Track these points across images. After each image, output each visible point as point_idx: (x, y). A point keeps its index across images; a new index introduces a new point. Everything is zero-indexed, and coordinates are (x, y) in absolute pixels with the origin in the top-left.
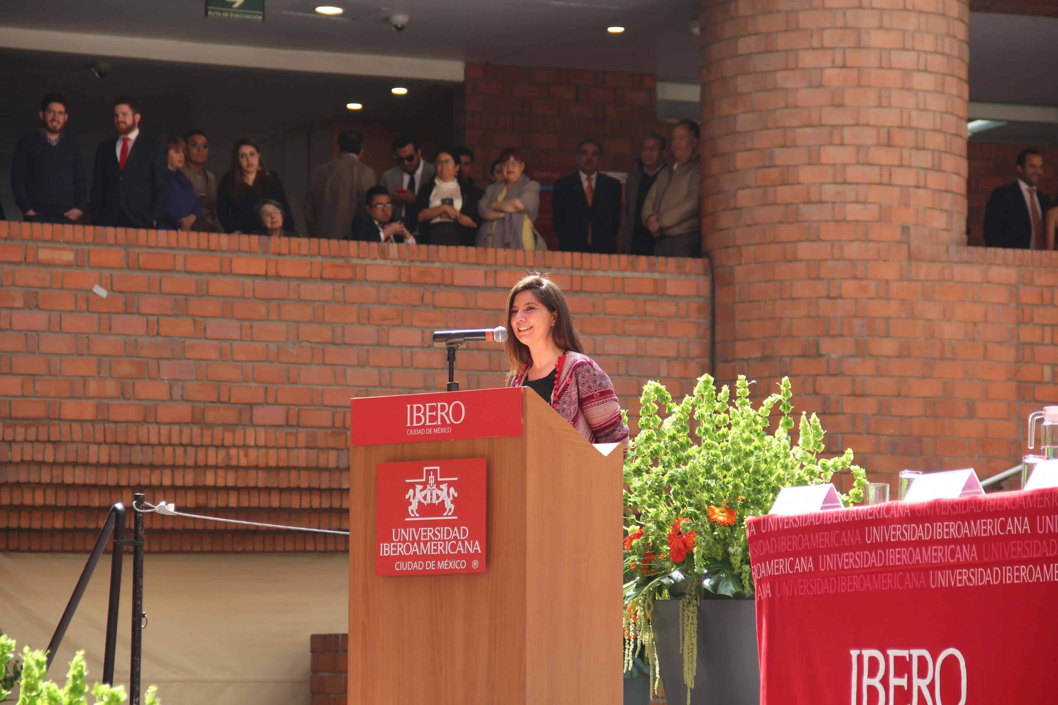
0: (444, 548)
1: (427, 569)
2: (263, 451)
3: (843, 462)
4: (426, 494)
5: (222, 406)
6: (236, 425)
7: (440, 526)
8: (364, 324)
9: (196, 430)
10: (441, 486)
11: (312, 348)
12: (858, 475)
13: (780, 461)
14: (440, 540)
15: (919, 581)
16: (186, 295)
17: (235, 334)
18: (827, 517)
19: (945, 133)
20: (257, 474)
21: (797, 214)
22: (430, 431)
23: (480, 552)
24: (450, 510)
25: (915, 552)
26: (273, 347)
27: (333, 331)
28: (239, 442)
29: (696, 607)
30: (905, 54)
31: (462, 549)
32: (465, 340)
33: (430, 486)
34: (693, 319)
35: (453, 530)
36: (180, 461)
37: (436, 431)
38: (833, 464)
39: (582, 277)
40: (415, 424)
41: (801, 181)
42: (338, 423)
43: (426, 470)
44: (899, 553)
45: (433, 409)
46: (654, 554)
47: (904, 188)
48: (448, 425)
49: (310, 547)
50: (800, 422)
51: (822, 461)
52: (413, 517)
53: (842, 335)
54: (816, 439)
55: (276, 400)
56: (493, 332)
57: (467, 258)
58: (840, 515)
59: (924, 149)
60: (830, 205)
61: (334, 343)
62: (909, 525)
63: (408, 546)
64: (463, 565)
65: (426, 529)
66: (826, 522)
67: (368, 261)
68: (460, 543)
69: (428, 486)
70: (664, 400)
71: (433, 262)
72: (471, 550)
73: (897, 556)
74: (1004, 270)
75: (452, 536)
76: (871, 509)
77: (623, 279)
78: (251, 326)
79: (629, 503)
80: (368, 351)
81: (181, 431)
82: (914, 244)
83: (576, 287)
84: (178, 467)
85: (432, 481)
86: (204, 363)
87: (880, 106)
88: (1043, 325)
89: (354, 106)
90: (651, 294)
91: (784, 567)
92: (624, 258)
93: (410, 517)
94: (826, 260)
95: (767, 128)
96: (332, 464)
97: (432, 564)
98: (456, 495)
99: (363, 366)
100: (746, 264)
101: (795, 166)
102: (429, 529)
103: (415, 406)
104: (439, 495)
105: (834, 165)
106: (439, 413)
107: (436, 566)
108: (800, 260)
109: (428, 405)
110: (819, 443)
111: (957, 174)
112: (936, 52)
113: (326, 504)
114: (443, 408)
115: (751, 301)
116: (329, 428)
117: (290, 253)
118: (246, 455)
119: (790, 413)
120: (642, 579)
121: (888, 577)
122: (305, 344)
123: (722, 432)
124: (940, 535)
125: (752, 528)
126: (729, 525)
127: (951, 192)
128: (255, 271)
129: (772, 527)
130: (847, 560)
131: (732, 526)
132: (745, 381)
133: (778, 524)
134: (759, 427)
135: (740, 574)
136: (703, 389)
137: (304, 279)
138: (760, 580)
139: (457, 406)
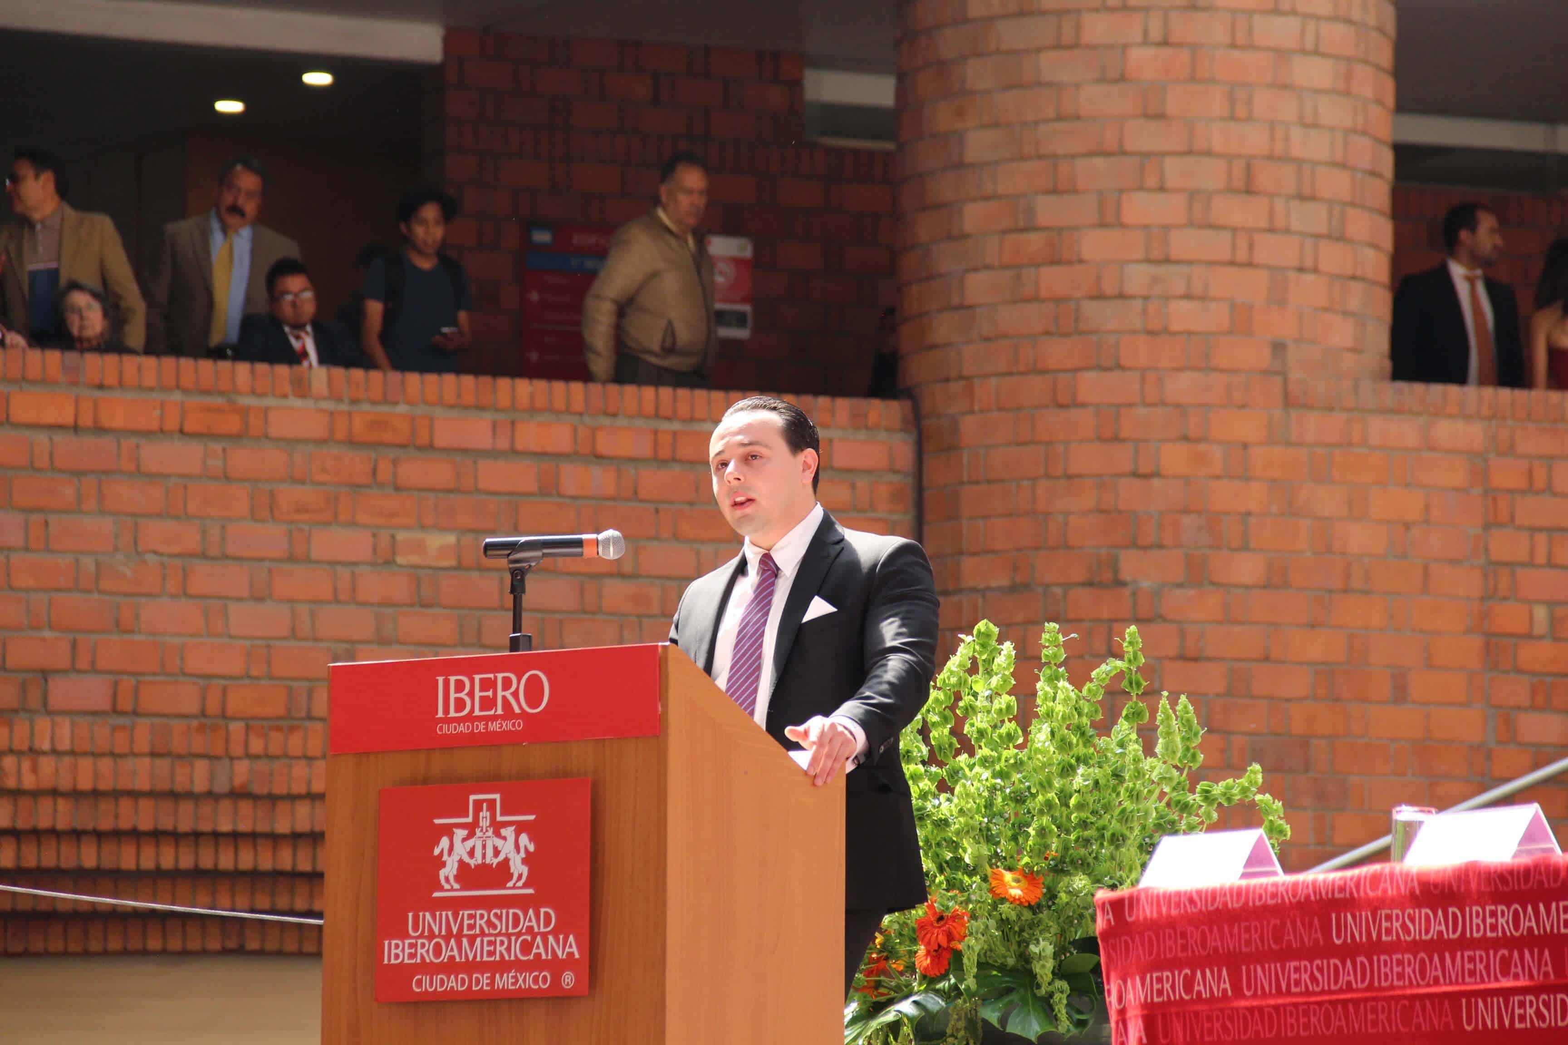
0: (508, 949)
1: (474, 988)
2: (67, 760)
3: (1242, 788)
4: (474, 847)
6: (15, 711)
7: (501, 907)
8: (263, 521)
10: (504, 832)
11: (163, 565)
12: (1269, 811)
13: (1125, 785)
14: (500, 934)
15: (1440, 1016)
17: (15, 538)
18: (1254, 893)
19: (1353, 169)
20: (55, 804)
21: (1077, 320)
22: (482, 726)
23: (577, 956)
24: (520, 877)
25: (1431, 961)
26: (88, 563)
27: (204, 532)
28: (21, 743)
30: (1278, 22)
31: (542, 950)
32: (544, 554)
33: (482, 831)
34: (879, 515)
35: (526, 914)
37: (494, 726)
38: (1224, 791)
39: (675, 434)
40: (452, 714)
41: (1085, 256)
42: (213, 707)
43: (475, 801)
44: (1400, 963)
45: (487, 685)
46: (887, 959)
47: (1277, 271)
48: (517, 716)
50: (1157, 712)
51: (1202, 785)
52: (448, 890)
53: (1160, 546)
54: (1188, 743)
55: (93, 663)
56: (597, 542)
57: (459, 396)
58: (1281, 889)
59: (1313, 198)
60: (1139, 303)
61: (204, 556)
62: (1417, 911)
63: (438, 945)
64: (545, 982)
65: (473, 912)
66: (1254, 902)
67: (270, 401)
68: (539, 939)
69: (478, 831)
71: (395, 403)
72: (560, 953)
73: (1397, 969)
74: (1460, 426)
75: (523, 925)
76: (1341, 879)
78: (46, 524)
80: (270, 571)
82: (1295, 375)
83: (665, 453)
85: (484, 823)
87: (1233, 117)
88: (1534, 530)
89: (228, 106)
91: (1173, 987)
93: (442, 889)
94: (1130, 405)
95: (1023, 158)
96: (199, 785)
97: (485, 979)
98: (531, 848)
99: (260, 599)
100: (982, 411)
101: (1076, 228)
102: (479, 912)
103: (452, 679)
104: (499, 849)
105: (1146, 227)
106: (500, 693)
107: (492, 984)
108: (1083, 405)
109: (478, 677)
110: (1192, 751)
111: (1374, 246)
112: (1335, 19)
113: (186, 862)
114: (507, 684)
115: (989, 481)
116: (195, 717)
117: (121, 384)
118: (35, 770)
119: (1140, 693)
120: (864, 1007)
121: (1380, 1008)
122: (150, 557)
123: (1007, 730)
124: (1478, 930)
125: (1108, 914)
126: (1029, 904)
127: (1362, 279)
128: (50, 417)
129: (1147, 911)
130: (1297, 976)
131: (1035, 909)
132: (1058, 633)
133: (1159, 905)
134: (1085, 720)
135: (1051, 995)
136: (977, 647)
137: (147, 434)
138: (1122, 1012)
139: (534, 680)
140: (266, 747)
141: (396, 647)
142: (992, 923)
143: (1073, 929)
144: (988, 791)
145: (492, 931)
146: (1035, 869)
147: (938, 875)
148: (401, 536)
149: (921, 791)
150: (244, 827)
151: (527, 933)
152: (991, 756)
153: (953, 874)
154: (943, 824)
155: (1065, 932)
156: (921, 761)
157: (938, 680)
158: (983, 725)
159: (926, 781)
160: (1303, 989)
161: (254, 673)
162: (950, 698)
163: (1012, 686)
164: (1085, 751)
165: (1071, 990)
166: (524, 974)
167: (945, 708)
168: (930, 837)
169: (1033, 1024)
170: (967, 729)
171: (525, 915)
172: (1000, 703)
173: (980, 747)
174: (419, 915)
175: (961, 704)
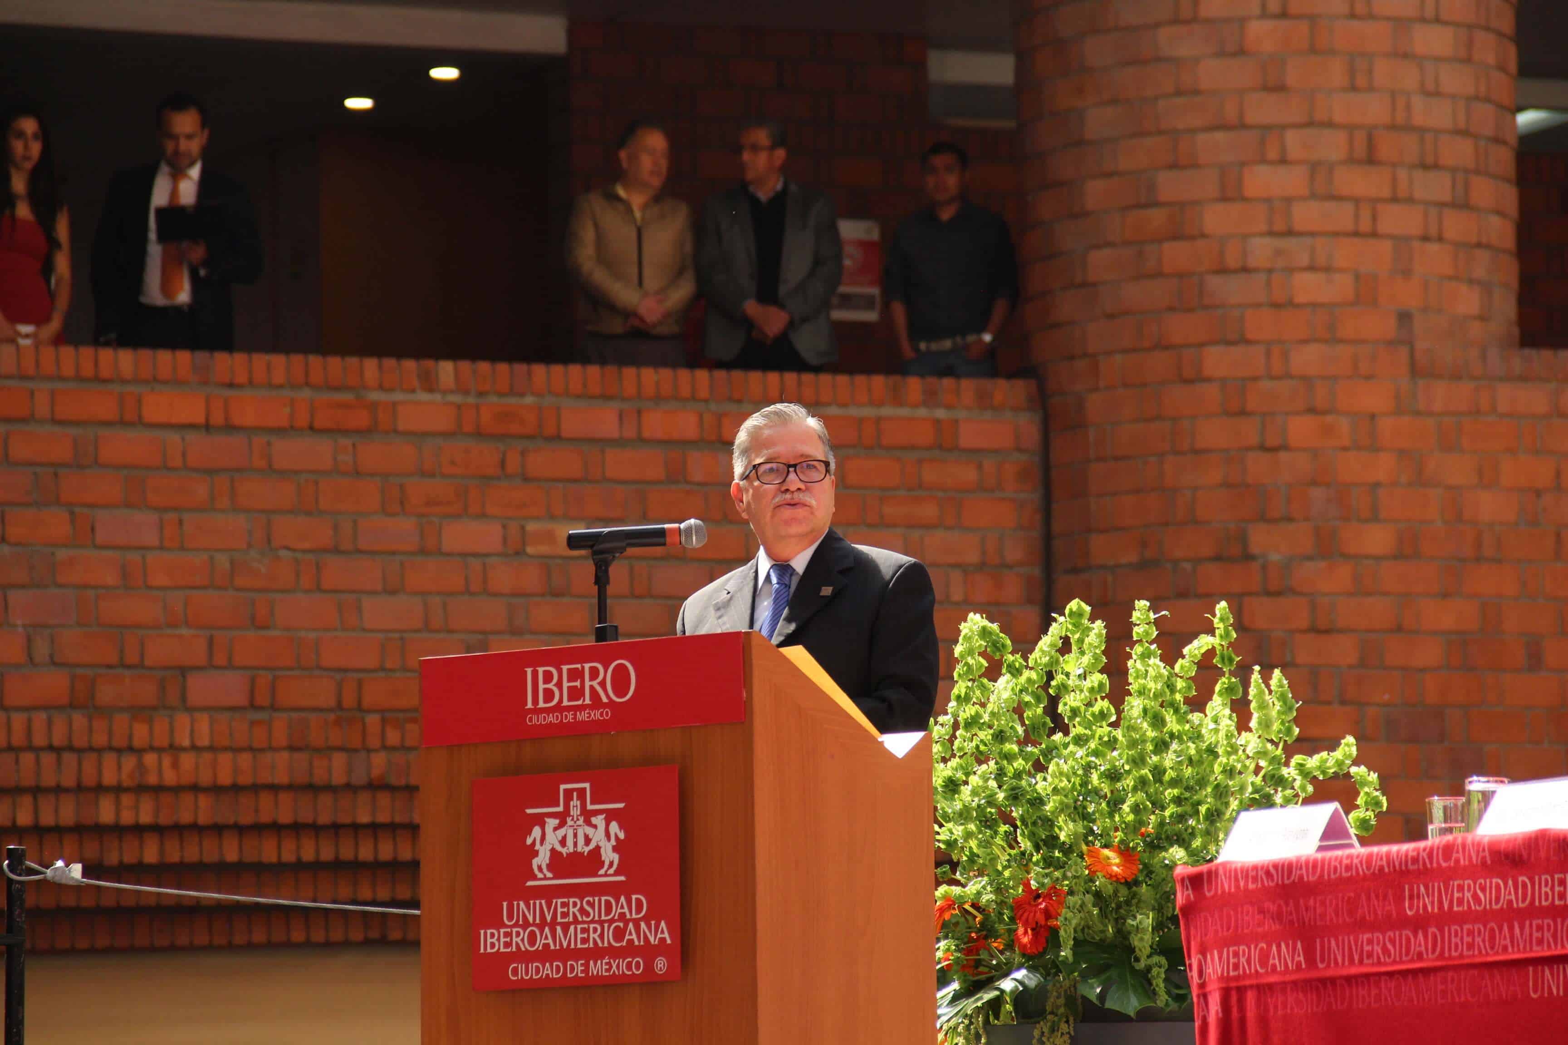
0: (602, 936)
1: (569, 975)
2: (207, 756)
3: (1337, 761)
4: (565, 835)
5: (127, 673)
6: (154, 708)
7: (593, 895)
8: (394, 514)
9: (79, 719)
10: (594, 820)
11: (296, 561)
12: (1364, 783)
13: (1219, 760)
14: (593, 922)
15: (1508, 986)
16: (52, 465)
17: (151, 538)
18: (1329, 865)
19: (1475, 137)
20: (196, 799)
21: (1201, 294)
22: (570, 716)
23: (669, 941)
24: (611, 864)
25: (1501, 930)
26: (223, 560)
27: (336, 527)
28: (162, 740)
29: (1066, 1037)
31: (634, 936)
32: (627, 545)
33: (573, 819)
34: (1009, 494)
36: (48, 779)
37: (582, 716)
38: (1318, 764)
40: (541, 704)
41: (1208, 230)
42: (349, 700)
43: (565, 790)
44: (1470, 933)
45: (575, 675)
46: (986, 937)
47: (1401, 241)
48: (605, 706)
49: (298, 936)
50: (1250, 687)
51: (1297, 759)
52: (541, 879)
53: (1290, 519)
54: (1283, 717)
55: (230, 660)
56: (679, 530)
57: (585, 386)
58: (1356, 861)
59: (1436, 166)
60: (1263, 277)
61: (336, 550)
62: (1488, 881)
63: (532, 934)
64: (638, 968)
65: (566, 900)
66: (1329, 875)
67: (398, 396)
68: (631, 925)
69: (569, 820)
70: (998, 649)
71: (522, 395)
72: (652, 939)
73: (1467, 939)
75: (615, 912)
76: (1414, 850)
77: (878, 420)
78: (181, 522)
79: (936, 843)
80: (402, 564)
81: (50, 723)
82: (1420, 345)
84: (47, 790)
85: (575, 811)
86: (91, 593)
87: (1354, 88)
89: (359, 103)
90: (929, 448)
91: (1249, 961)
92: (879, 381)
93: (535, 878)
94: (1255, 379)
95: (1143, 134)
96: (338, 778)
97: (579, 967)
98: (622, 836)
99: (393, 592)
100: (1106, 389)
101: (1195, 203)
102: (571, 900)
103: (541, 670)
104: (591, 836)
105: (1268, 200)
106: (588, 684)
107: (586, 970)
108: (1208, 380)
109: (565, 668)
110: (1288, 724)
111: (1500, 213)
113: (327, 854)
114: (594, 673)
115: (1116, 459)
116: (331, 710)
117: (251, 383)
118: (175, 765)
119: (1232, 669)
120: (964, 986)
121: (1449, 978)
122: (283, 553)
123: (1100, 708)
124: (1547, 899)
125: (1187, 889)
126: (1126, 880)
127: (1488, 246)
128: (184, 417)
129: (1225, 885)
130: (1369, 948)
131: (1131, 884)
132: (1149, 611)
133: (1237, 880)
134: (1178, 697)
135: (1149, 969)
136: (1070, 627)
137: (279, 431)
138: (1202, 986)
139: (621, 669)
140: (403, 738)
141: (528, 637)
142: (1089, 898)
143: (1170, 905)
144: (1083, 769)
145: (585, 919)
146: (1131, 845)
147: (1035, 854)
148: (531, 527)
149: (1015, 770)
150: (383, 818)
151: (619, 920)
152: (1084, 734)
153: (1050, 852)
154: (1039, 803)
155: (1162, 908)
156: (1017, 741)
157: (1029, 660)
158: (1074, 704)
159: (1021, 761)
160: (1375, 960)
161: (388, 665)
162: (1042, 677)
163: (1103, 665)
164: (1179, 727)
165: (1169, 965)
166: (617, 961)
167: (1038, 687)
168: (1026, 816)
169: (1132, 999)
170: (1061, 709)
171: (617, 902)
172: (1092, 682)
173: (1074, 726)
174: (513, 904)
175: (1053, 683)
